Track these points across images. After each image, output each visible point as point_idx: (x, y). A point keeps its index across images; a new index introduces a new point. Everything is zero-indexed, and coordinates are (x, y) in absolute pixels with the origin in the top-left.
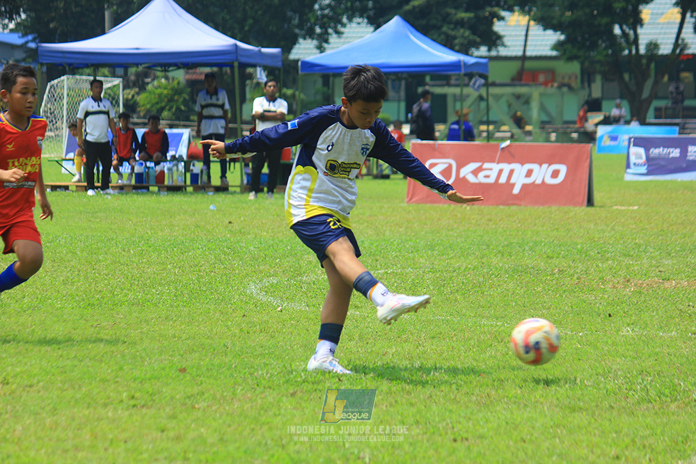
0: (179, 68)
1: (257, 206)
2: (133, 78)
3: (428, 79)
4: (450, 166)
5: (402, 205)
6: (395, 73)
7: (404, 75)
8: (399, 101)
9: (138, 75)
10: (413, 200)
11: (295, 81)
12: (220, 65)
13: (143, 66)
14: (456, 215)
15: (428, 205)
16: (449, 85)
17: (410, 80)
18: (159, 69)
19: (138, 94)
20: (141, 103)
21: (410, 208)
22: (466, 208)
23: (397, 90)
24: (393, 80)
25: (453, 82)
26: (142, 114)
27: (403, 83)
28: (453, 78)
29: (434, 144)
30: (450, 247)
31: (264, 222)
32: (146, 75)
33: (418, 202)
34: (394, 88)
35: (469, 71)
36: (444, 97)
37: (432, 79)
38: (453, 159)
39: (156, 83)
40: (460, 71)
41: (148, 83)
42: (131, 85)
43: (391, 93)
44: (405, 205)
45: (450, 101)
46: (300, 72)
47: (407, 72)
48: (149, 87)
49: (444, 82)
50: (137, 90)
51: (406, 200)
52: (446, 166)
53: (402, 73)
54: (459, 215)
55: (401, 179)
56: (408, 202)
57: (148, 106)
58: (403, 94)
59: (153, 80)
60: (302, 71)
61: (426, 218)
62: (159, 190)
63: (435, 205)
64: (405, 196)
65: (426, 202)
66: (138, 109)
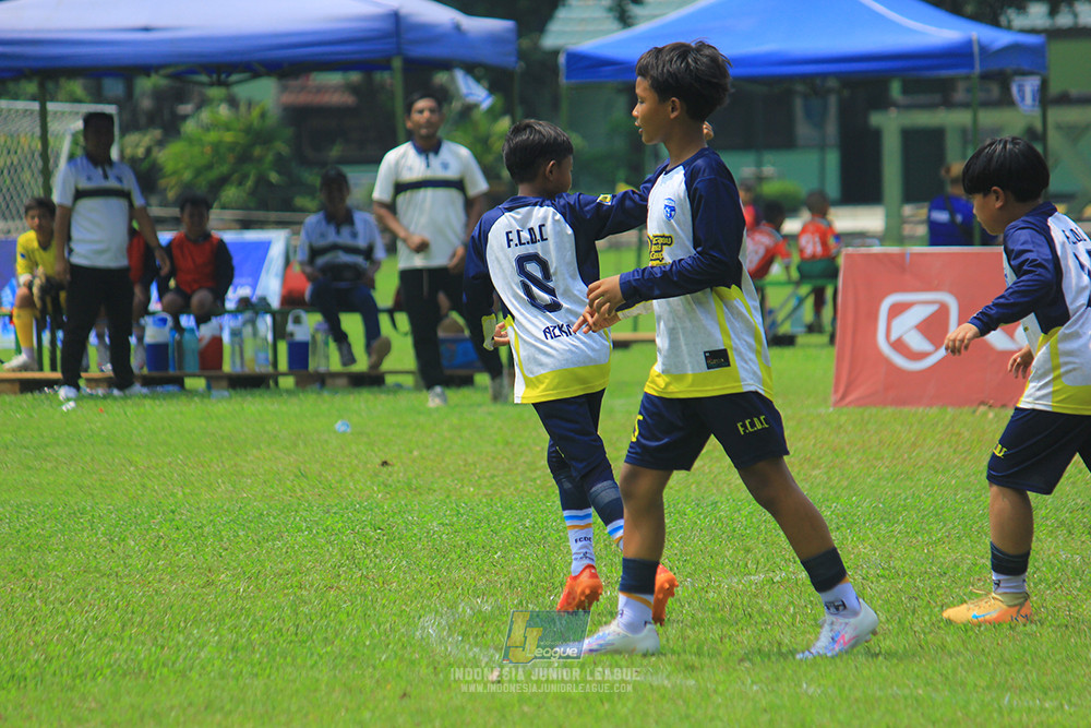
0: (256, 75)
1: (455, 421)
2: (146, 104)
3: (895, 89)
4: (943, 310)
5: (823, 410)
6: (804, 78)
7: (832, 83)
8: (822, 147)
9: (158, 95)
10: (848, 400)
11: (555, 104)
12: (367, 66)
13: (163, 72)
14: (959, 434)
15: (890, 410)
16: (948, 104)
17: (846, 93)
18: (204, 78)
19: (161, 143)
20: (169, 167)
21: (843, 419)
22: (984, 415)
23: (818, 121)
24: (806, 97)
25: (960, 95)
26: (171, 195)
27: (833, 101)
28: (961, 86)
29: (902, 256)
30: (937, 515)
31: (470, 460)
32: (180, 97)
33: (862, 402)
34: (809, 114)
35: (994, 67)
36: (936, 136)
37: (905, 91)
38: (951, 292)
39: (205, 115)
40: (972, 66)
41: (185, 118)
42: (143, 120)
43: (803, 130)
44: (831, 409)
45: (952, 145)
46: (563, 80)
47: (837, 75)
48: (189, 127)
49: (937, 98)
50: (157, 133)
51: (832, 399)
52: (932, 309)
53: (824, 76)
54: (966, 434)
55: (822, 346)
56: (836, 404)
57: (187, 176)
58: (832, 129)
59: (199, 107)
60: (568, 77)
61: (881, 442)
62: (209, 387)
63: (906, 410)
64: (831, 389)
65: (884, 403)
66: (162, 183)
